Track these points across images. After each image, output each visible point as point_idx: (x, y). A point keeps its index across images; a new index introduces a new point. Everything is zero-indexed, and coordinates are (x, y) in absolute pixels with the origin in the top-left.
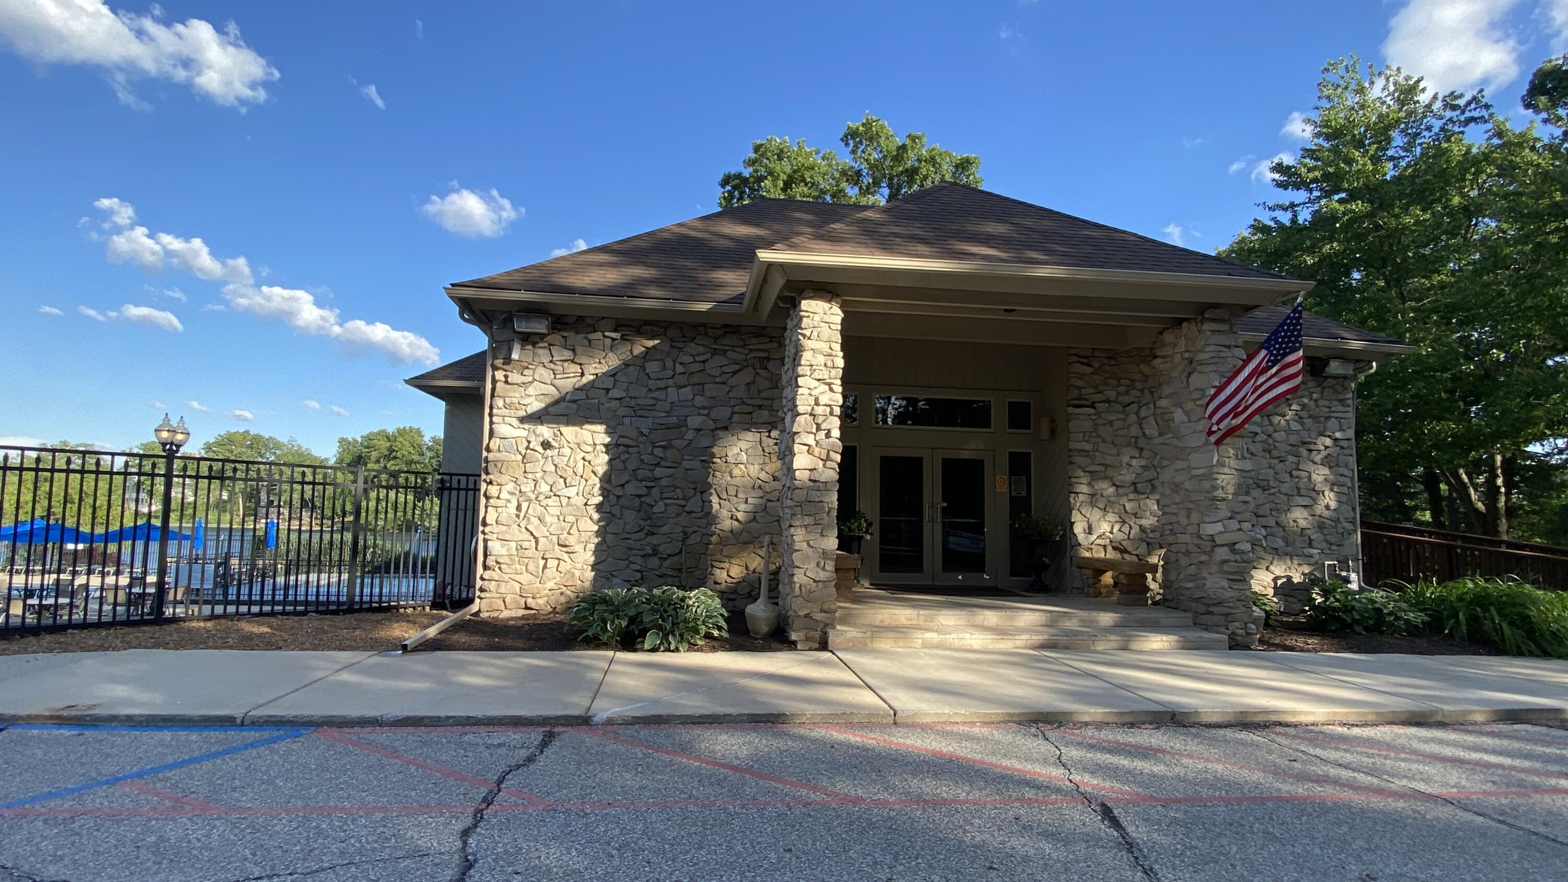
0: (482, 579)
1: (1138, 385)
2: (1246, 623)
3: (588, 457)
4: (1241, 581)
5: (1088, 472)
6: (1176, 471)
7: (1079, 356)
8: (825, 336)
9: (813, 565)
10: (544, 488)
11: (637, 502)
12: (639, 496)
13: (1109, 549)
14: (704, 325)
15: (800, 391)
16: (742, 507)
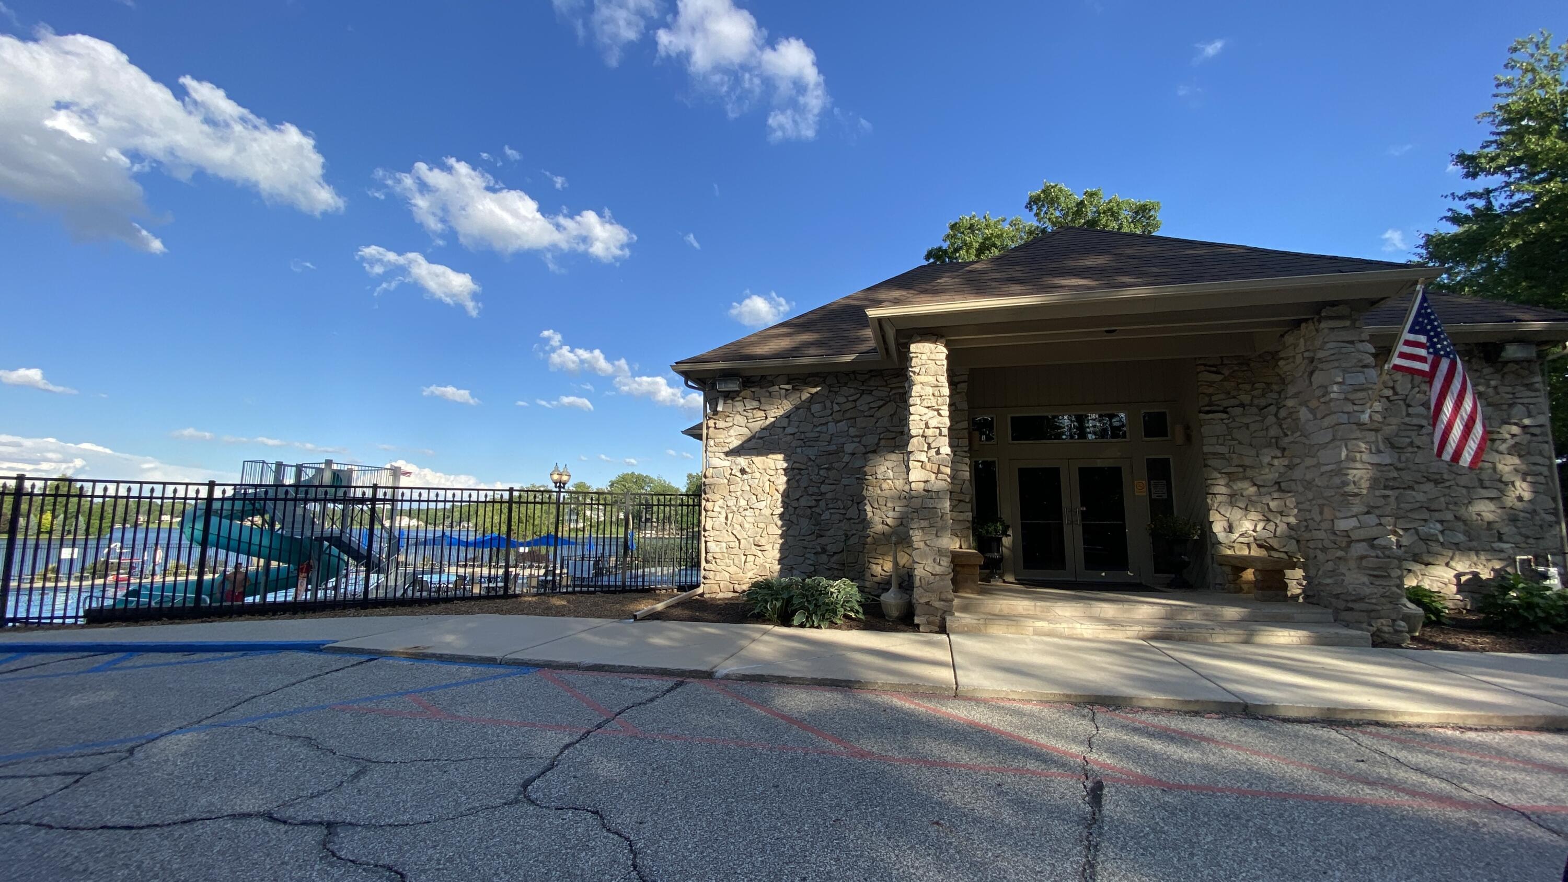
0: (705, 570)
1: (1275, 387)
2: (1394, 621)
3: (772, 479)
4: (1385, 577)
5: (1225, 473)
6: (1307, 468)
7: (1205, 365)
8: (932, 371)
9: (930, 561)
10: (743, 503)
11: (809, 512)
12: (810, 507)
13: (1254, 546)
14: (854, 372)
15: (912, 417)
16: (891, 514)
